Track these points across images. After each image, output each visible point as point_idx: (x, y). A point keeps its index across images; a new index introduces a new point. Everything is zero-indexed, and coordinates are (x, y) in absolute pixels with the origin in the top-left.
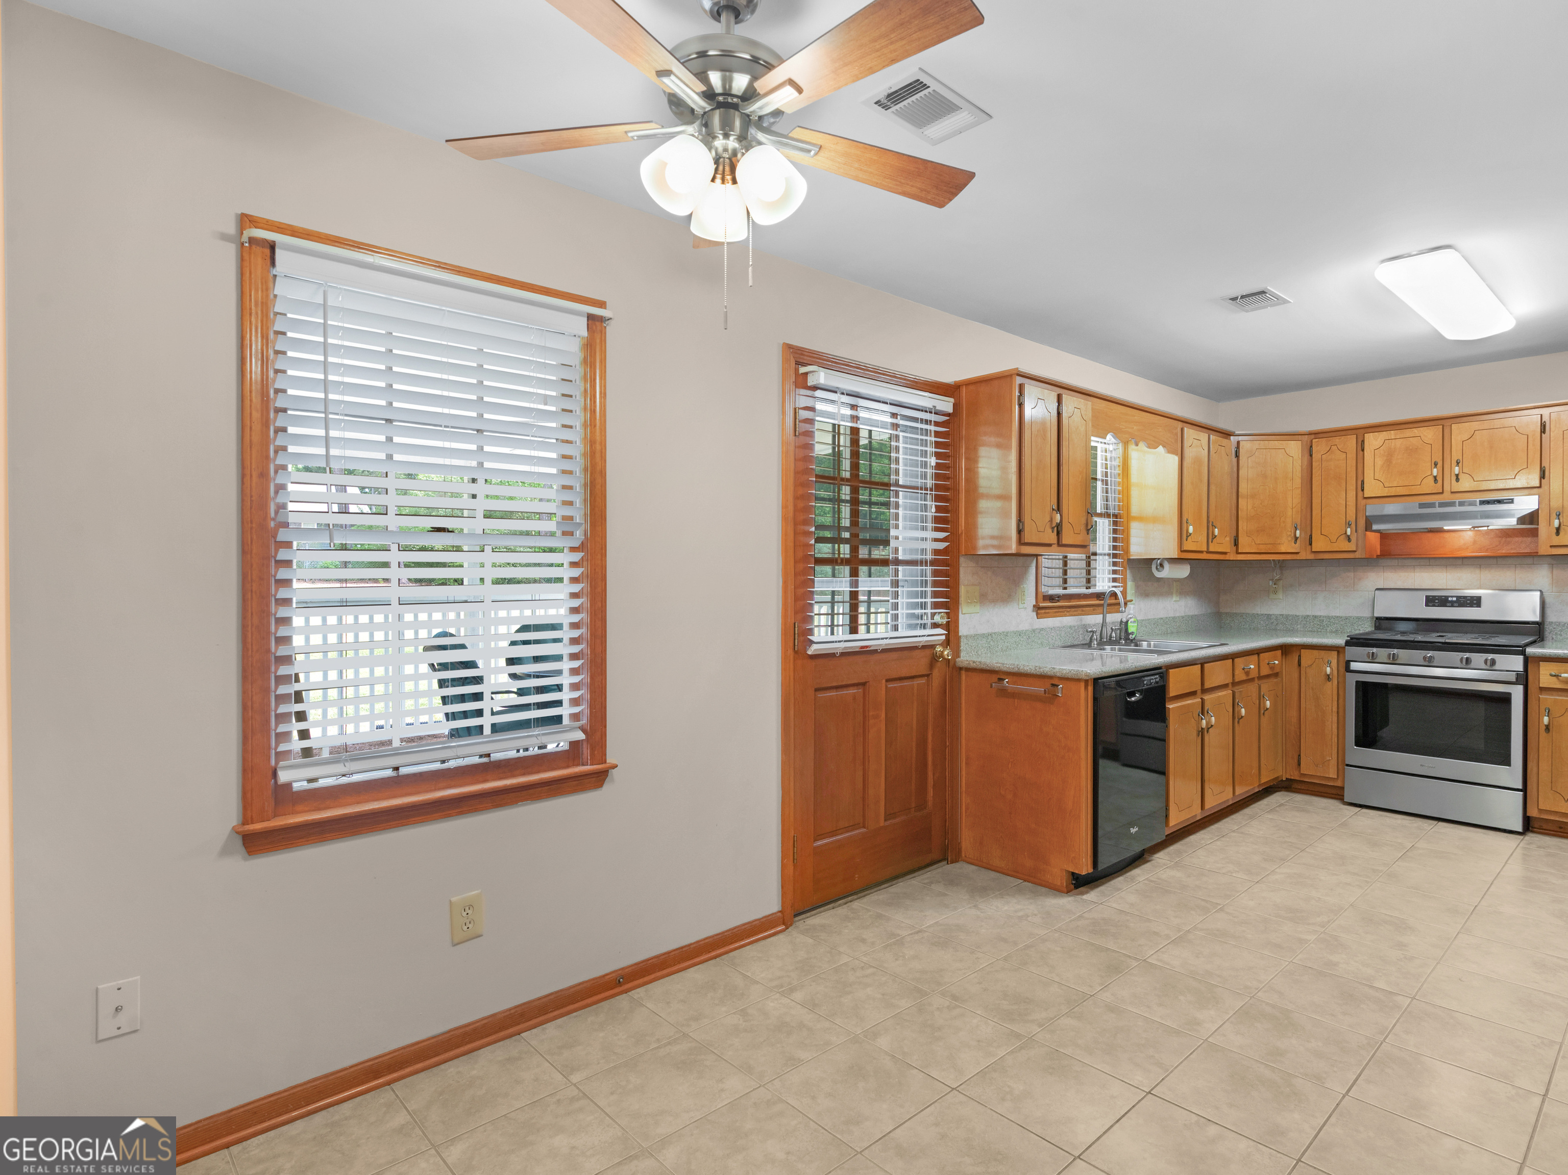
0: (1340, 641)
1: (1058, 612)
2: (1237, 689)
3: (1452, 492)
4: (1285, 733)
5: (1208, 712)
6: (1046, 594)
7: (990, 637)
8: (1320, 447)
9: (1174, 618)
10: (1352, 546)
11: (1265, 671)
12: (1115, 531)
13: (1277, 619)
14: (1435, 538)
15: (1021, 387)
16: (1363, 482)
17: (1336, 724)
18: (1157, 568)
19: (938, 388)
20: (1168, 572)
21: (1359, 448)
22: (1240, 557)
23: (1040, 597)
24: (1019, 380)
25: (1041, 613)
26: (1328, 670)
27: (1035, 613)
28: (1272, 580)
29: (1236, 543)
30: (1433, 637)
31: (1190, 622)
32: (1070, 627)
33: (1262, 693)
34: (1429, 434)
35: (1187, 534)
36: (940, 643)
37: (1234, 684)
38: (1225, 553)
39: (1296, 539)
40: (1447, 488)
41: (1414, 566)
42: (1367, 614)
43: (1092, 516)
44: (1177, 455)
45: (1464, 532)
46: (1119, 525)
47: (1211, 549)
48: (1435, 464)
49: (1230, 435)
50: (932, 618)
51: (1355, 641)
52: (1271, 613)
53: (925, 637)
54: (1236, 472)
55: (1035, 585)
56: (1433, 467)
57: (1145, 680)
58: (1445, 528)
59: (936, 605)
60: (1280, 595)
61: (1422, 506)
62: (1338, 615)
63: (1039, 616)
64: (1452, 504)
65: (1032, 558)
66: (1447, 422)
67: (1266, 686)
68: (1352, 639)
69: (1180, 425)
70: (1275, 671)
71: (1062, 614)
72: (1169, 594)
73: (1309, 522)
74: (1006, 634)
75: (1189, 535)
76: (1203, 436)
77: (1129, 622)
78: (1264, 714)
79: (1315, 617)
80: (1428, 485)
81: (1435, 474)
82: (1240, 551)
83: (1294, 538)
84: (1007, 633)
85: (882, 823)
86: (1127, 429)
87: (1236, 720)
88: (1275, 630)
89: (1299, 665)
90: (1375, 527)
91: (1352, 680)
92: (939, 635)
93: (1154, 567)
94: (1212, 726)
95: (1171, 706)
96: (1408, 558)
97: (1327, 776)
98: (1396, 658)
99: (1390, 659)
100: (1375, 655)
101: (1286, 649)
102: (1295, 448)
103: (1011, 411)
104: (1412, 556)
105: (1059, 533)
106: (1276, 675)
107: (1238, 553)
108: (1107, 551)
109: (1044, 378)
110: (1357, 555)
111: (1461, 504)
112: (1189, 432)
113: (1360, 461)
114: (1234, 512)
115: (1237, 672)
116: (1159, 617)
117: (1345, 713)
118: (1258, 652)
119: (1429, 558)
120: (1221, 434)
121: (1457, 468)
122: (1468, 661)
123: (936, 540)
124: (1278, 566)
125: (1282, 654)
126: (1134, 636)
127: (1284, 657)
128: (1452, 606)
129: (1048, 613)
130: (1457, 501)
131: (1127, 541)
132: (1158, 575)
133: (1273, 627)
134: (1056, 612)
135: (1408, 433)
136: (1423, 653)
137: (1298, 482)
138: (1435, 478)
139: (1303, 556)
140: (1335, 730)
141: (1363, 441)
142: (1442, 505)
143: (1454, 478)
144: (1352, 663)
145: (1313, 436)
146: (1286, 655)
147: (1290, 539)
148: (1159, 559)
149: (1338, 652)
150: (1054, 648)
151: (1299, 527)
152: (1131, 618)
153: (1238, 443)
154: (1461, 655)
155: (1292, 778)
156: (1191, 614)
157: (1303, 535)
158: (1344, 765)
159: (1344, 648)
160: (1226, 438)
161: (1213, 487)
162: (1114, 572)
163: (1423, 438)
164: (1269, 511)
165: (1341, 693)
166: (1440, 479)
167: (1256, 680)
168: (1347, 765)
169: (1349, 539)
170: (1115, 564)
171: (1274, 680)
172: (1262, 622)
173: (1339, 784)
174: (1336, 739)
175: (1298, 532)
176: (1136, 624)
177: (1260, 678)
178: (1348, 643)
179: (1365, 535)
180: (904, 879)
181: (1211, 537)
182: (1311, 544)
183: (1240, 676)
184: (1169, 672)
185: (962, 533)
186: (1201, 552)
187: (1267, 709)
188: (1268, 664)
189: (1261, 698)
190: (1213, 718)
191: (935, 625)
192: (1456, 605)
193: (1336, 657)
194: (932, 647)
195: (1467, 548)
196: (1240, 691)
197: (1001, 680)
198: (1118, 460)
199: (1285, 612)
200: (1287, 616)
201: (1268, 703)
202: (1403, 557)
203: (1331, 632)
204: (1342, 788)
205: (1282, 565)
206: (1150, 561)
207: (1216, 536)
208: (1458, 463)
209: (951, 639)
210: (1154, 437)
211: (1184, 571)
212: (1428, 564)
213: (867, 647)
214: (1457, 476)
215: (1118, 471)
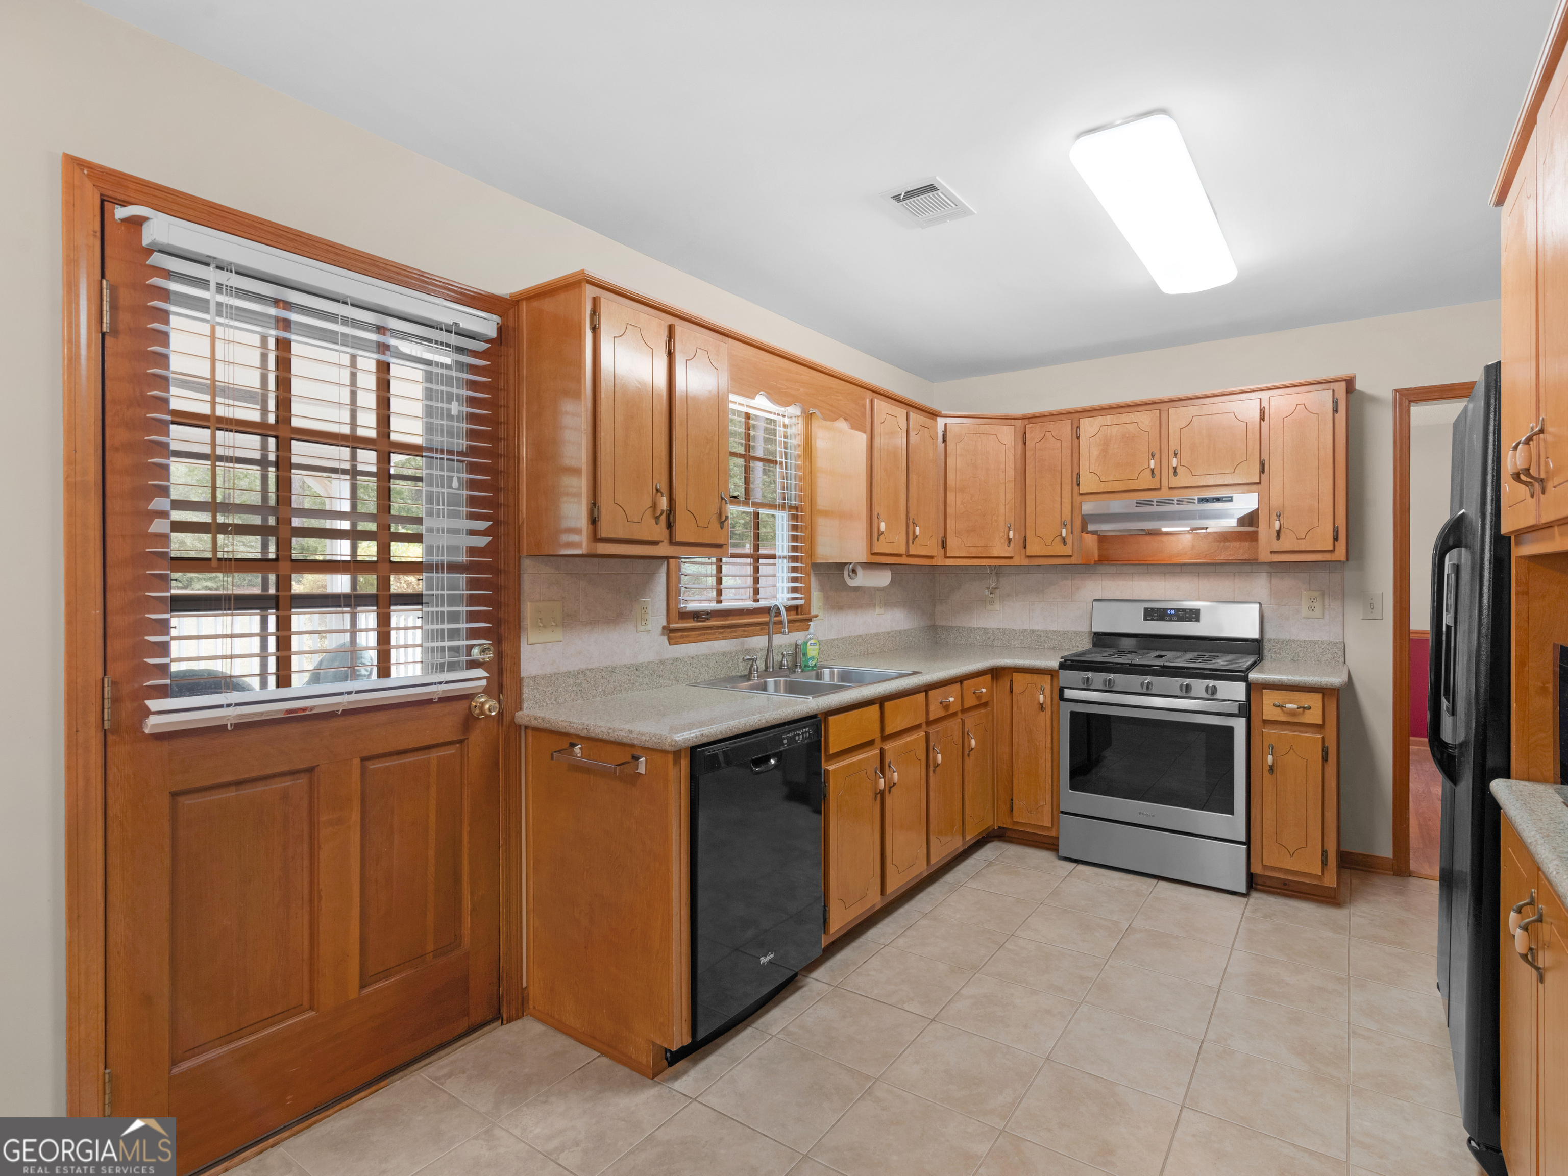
0: (1054, 663)
1: (705, 634)
2: (932, 730)
3: (1170, 488)
4: (997, 773)
5: (889, 766)
6: (684, 611)
7: (581, 676)
8: (1034, 433)
9: (876, 635)
10: (1067, 550)
11: (970, 701)
12: (795, 528)
13: (993, 634)
14: (1153, 542)
15: (595, 301)
16: (1078, 475)
17: (1050, 763)
18: (849, 575)
19: (473, 297)
20: (863, 579)
21: (1075, 436)
22: (949, 562)
23: (675, 614)
24: (590, 292)
25: (676, 637)
26: (1041, 698)
27: (665, 638)
28: (988, 588)
29: (944, 546)
30: (1150, 659)
31: (898, 639)
32: (724, 654)
33: (966, 730)
34: (1145, 419)
35: (878, 533)
36: (481, 690)
37: (929, 723)
38: (932, 557)
39: (1010, 541)
40: (1165, 484)
41: (1132, 573)
42: (1085, 629)
43: (726, 503)
44: (865, 432)
45: (1182, 536)
46: (800, 519)
47: (912, 552)
48: (1152, 455)
49: (937, 416)
50: (469, 654)
51: (1069, 664)
52: (987, 627)
53: (442, 685)
54: (944, 460)
55: (665, 598)
56: (1150, 458)
57: (784, 739)
58: (1164, 530)
59: (473, 634)
60: (997, 606)
61: (1140, 504)
62: (1056, 629)
63: (672, 641)
64: (1169, 502)
65: (660, 561)
66: (1164, 407)
67: (970, 720)
68: (1066, 661)
69: (869, 395)
70: (983, 701)
71: (711, 636)
72: (871, 605)
73: (1023, 521)
74: (613, 670)
75: (880, 534)
76: (901, 413)
77: (809, 644)
78: (969, 755)
79: (1033, 631)
80: (1146, 481)
81: (1152, 467)
82: (948, 555)
83: (1007, 540)
84: (615, 668)
85: (353, 994)
86: (788, 391)
87: (932, 769)
88: (992, 646)
89: (1011, 692)
90: (1091, 528)
91: (1066, 709)
92: (478, 678)
93: (846, 573)
94: (894, 784)
95: (831, 768)
96: (1126, 565)
97: (1041, 824)
98: (1112, 685)
99: (1106, 686)
100: (1090, 680)
101: (996, 673)
102: (1007, 434)
103: (580, 338)
104: (1129, 562)
105: (670, 526)
106: (985, 705)
107: (946, 557)
108: (786, 553)
109: (634, 293)
110: (1073, 561)
111: (1180, 502)
112: (881, 406)
113: (1075, 451)
114: (942, 508)
115: (932, 708)
116: (856, 634)
117: (1059, 747)
118: (960, 680)
119: (1148, 565)
120: (926, 414)
121: (1175, 460)
122: (1188, 688)
123: (472, 533)
124: (994, 572)
125: (992, 678)
126: (814, 663)
127: (995, 681)
128: (1171, 620)
129: (688, 636)
130: (1175, 499)
131: (812, 541)
132: (852, 583)
133: (990, 643)
134: (700, 635)
135: (1125, 418)
136: (1141, 678)
137: (1011, 473)
138: (1152, 470)
139: (1017, 561)
140: (1049, 770)
141: (1078, 427)
142: (1160, 503)
143: (1172, 471)
144: (1066, 690)
145: (1026, 421)
146: (997, 679)
147: (1003, 541)
148: (851, 563)
149: (1052, 676)
150: (696, 684)
151: (1012, 527)
152: (811, 639)
153: (946, 425)
154: (1180, 680)
155: (1005, 826)
156: (900, 629)
157: (1017, 536)
158: (1058, 812)
159: (1058, 671)
160: (932, 419)
161: (913, 477)
162: (795, 580)
163: (1140, 424)
164: (980, 507)
165: (1055, 725)
166: (1157, 472)
167: (959, 713)
168: (1062, 812)
169: (1064, 541)
170: (794, 569)
171: (982, 711)
172: (978, 637)
173: (1053, 833)
174: (1050, 780)
175: (1011, 533)
176: (817, 647)
177: (964, 711)
178: (1062, 666)
179: (1081, 537)
180: (406, 1072)
181: (910, 537)
182: (1025, 547)
183: (936, 711)
184: (829, 720)
185: (523, 523)
186: (900, 555)
187: (972, 749)
188: (974, 693)
189: (964, 736)
190: (896, 774)
191: (473, 664)
192: (1175, 618)
193: (1050, 682)
194: (468, 697)
195: (1186, 554)
196: (938, 731)
197: (573, 745)
198: (798, 438)
199: (1001, 626)
200: (1004, 631)
201: (973, 742)
202: (1121, 563)
203: (1049, 649)
204: (1057, 838)
205: (998, 571)
206: (841, 566)
207: (917, 537)
208: (1176, 454)
209: (505, 683)
210: (832, 406)
211: (883, 579)
212: (1147, 572)
213: (304, 709)
214: (1175, 468)
215: (799, 452)
